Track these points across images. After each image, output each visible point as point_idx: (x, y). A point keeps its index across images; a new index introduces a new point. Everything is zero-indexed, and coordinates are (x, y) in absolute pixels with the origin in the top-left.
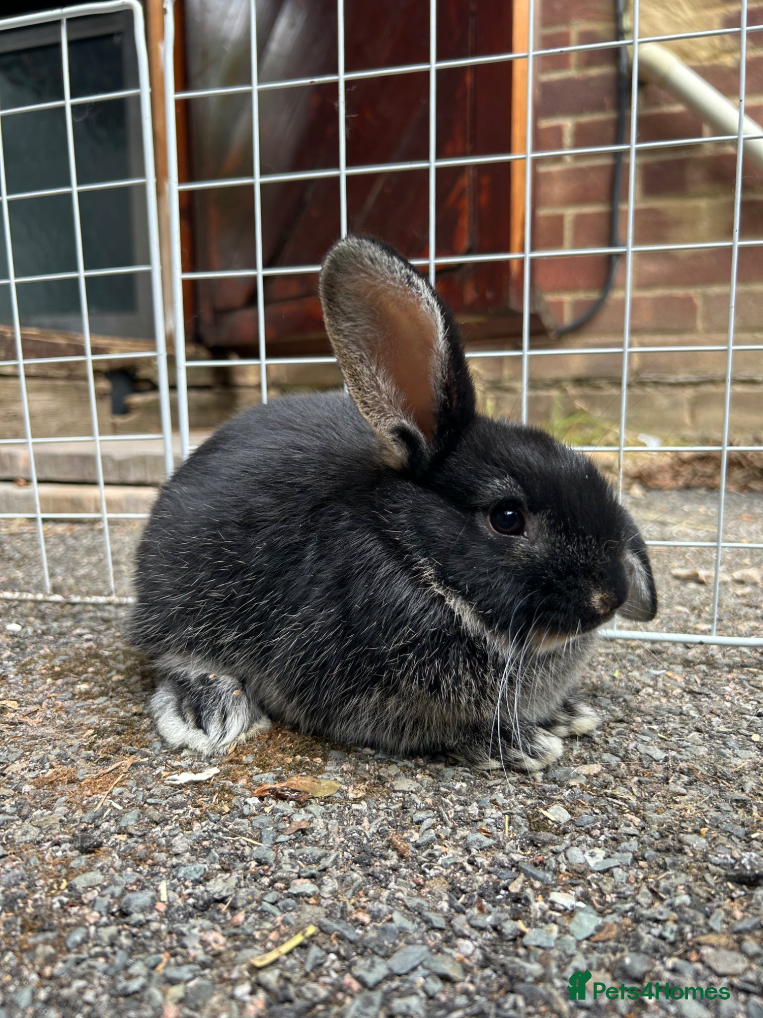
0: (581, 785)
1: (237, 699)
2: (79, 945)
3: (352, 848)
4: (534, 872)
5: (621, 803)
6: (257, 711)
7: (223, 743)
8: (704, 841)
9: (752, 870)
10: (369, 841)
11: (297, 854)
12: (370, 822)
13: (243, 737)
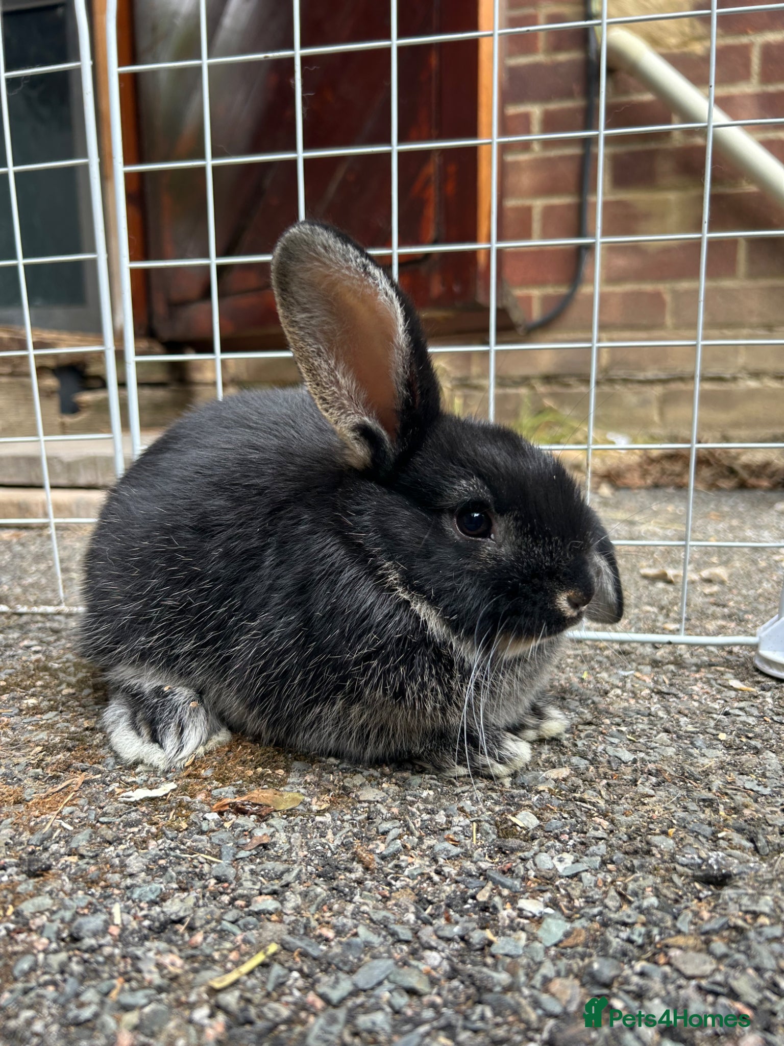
0: (550, 790)
1: (195, 710)
2: (26, 974)
3: (316, 862)
4: (502, 880)
5: (589, 807)
6: (216, 723)
7: (180, 757)
8: (671, 842)
9: (719, 869)
10: (333, 854)
11: (258, 870)
12: (335, 834)
13: (201, 750)
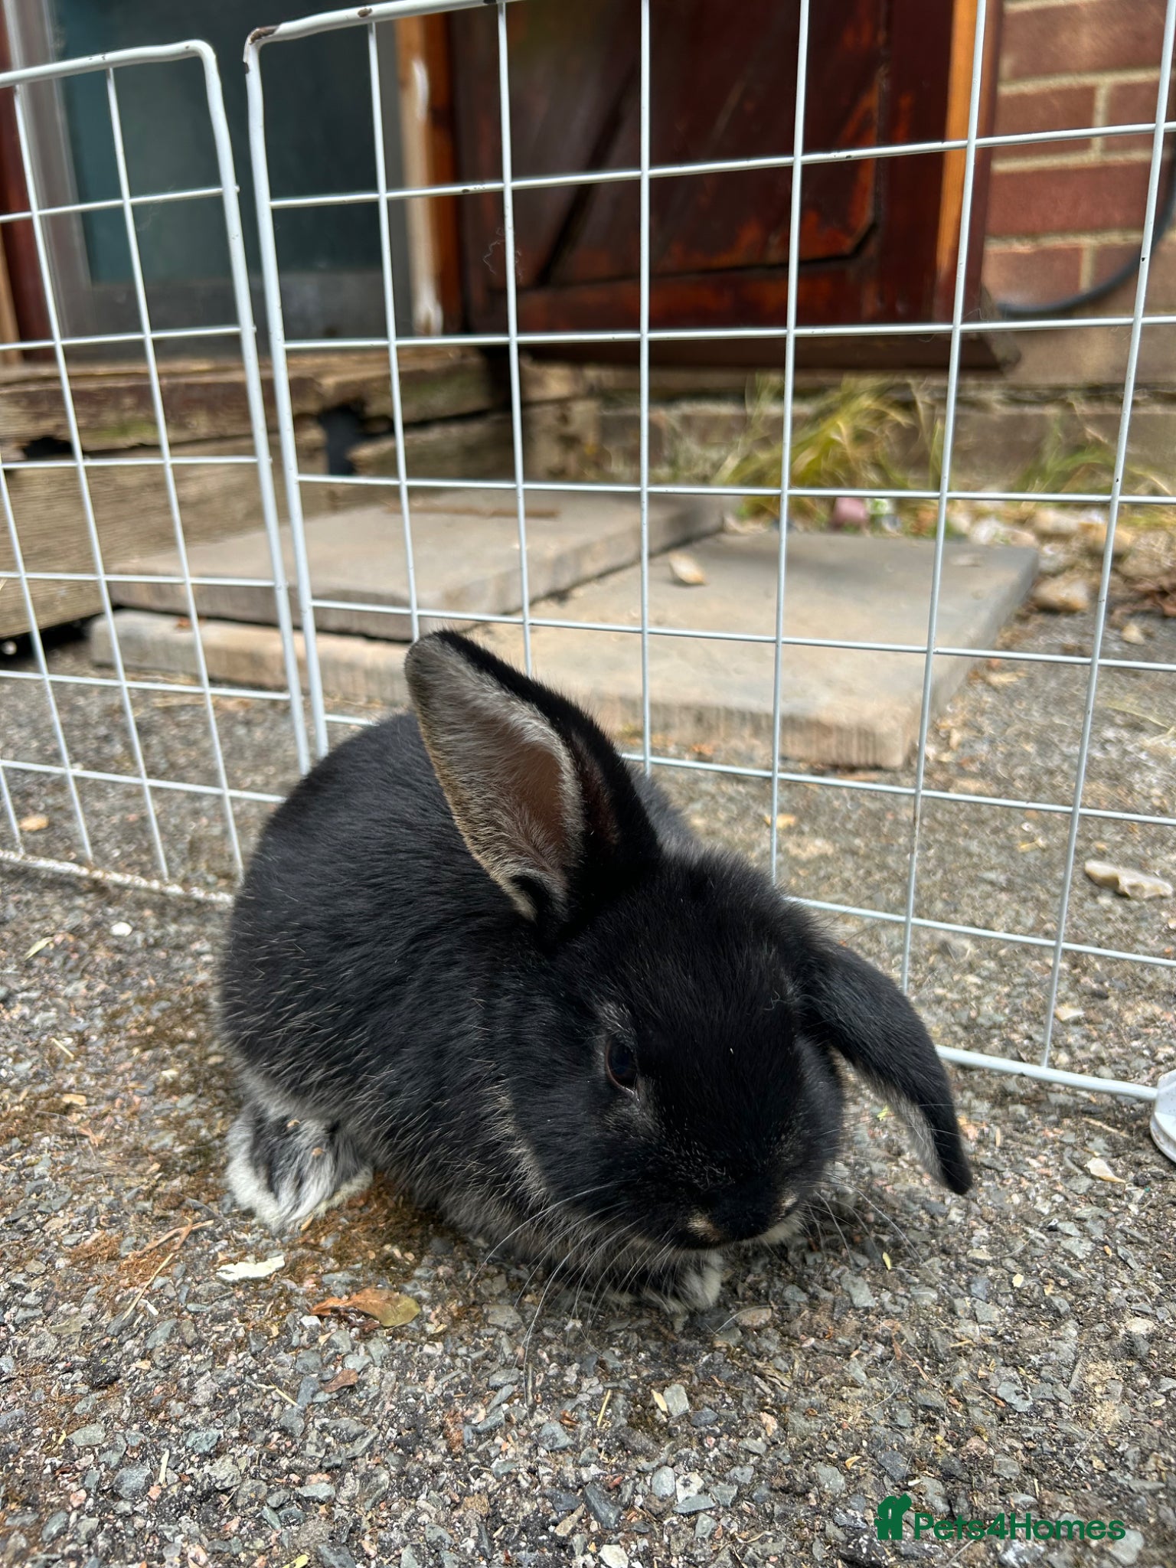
0: (728, 1348)
1: (319, 1159)
3: (402, 1421)
4: (597, 1506)
5: (768, 1390)
7: (293, 1218)
8: (841, 1480)
9: (868, 1555)
10: (427, 1410)
11: (331, 1426)
12: (437, 1378)
13: (323, 1208)
